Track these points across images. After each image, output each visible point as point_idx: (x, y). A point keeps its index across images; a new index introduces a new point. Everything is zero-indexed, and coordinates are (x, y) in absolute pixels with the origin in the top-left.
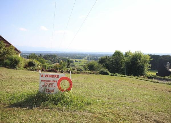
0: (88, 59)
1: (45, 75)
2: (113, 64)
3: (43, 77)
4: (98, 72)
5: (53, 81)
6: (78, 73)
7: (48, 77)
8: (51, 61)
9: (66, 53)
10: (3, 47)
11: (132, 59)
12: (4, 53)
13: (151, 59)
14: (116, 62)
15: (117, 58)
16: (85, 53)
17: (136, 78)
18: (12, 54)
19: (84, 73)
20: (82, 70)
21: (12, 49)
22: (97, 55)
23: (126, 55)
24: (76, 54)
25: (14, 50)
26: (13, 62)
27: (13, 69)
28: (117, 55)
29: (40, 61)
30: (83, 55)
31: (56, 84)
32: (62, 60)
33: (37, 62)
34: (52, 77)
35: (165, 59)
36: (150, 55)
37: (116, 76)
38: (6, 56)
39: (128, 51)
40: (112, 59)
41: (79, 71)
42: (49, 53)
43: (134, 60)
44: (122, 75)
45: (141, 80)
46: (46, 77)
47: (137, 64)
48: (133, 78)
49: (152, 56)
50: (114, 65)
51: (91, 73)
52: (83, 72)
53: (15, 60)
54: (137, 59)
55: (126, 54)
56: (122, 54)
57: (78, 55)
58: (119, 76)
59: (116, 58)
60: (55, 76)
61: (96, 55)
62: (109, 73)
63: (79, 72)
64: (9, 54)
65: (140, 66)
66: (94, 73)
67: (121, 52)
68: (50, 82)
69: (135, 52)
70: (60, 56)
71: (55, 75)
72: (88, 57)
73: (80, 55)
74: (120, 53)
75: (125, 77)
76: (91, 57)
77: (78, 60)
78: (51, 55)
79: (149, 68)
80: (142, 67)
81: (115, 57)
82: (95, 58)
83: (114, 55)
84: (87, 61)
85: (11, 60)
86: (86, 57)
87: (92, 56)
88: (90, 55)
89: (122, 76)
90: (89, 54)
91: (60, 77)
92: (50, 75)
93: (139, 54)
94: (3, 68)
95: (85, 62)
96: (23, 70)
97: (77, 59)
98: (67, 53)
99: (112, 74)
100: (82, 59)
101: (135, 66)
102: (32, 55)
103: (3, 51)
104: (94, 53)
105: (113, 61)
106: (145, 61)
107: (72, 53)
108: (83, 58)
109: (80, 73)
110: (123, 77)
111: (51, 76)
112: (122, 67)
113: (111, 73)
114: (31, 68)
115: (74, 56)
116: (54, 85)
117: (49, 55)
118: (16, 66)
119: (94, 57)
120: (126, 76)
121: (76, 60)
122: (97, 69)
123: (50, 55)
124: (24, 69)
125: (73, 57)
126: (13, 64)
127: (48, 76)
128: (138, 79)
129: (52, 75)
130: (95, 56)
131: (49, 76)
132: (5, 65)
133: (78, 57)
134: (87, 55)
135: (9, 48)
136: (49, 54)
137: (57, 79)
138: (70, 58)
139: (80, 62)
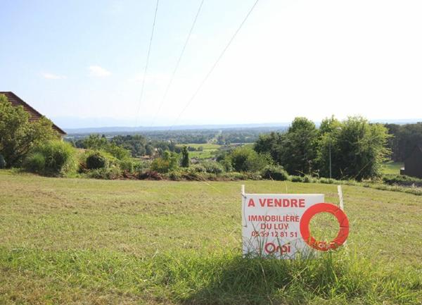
0: (220, 143)
1: (260, 200)
2: (290, 152)
3: (254, 206)
4: (259, 173)
5: (286, 218)
6: (210, 179)
7: (268, 206)
10: (24, 122)
11: (342, 136)
12: (29, 138)
13: (391, 136)
14: (300, 147)
15: (302, 136)
16: (212, 128)
17: (365, 186)
18: (48, 139)
19: (225, 178)
20: (220, 172)
21: (46, 124)
22: (242, 131)
23: (324, 129)
24: (189, 131)
25: (51, 128)
26: (51, 159)
27: (54, 176)
28: (300, 129)
29: (112, 153)
30: (206, 132)
31: (295, 227)
32: (157, 147)
33: (106, 157)
34: (284, 206)
35: (415, 134)
36: (387, 126)
37: (307, 181)
38: (32, 144)
39: (329, 118)
40: (288, 140)
41: (213, 172)
42: (122, 130)
43: (346, 139)
44: (323, 179)
45: (379, 189)
46: (263, 205)
47: (356, 147)
48: (354, 185)
49: (392, 128)
50: (293, 155)
51: (242, 179)
52: (222, 175)
53: (57, 153)
54: (355, 135)
55: (325, 126)
56: (311, 125)
57: (196, 132)
58: (314, 182)
59: (298, 136)
60: (294, 203)
61: (239, 131)
62: (286, 174)
63: (214, 175)
64: (39, 138)
65: (362, 153)
66: (249, 178)
67: (309, 120)
68: (275, 222)
69: (347, 119)
70: (149, 138)
71: (292, 200)
72: (220, 138)
73: (199, 134)
74: (306, 123)
75: (330, 183)
76: (227, 137)
77: (196, 146)
78: (129, 137)
79: (386, 157)
80: (369, 156)
81: (296, 135)
82: (238, 138)
83: (291, 130)
84: (219, 146)
85: (46, 152)
86: (214, 137)
87: (229, 134)
88: (225, 132)
89: (322, 182)
91: (308, 205)
92: (276, 200)
93: (358, 123)
94: (29, 174)
95: (214, 150)
96: (77, 177)
97: (192, 143)
99: (296, 177)
100: (205, 142)
101: (350, 154)
102: (91, 137)
103: (25, 133)
104: (233, 127)
105: (292, 144)
106: (375, 141)
107: (180, 129)
108: (207, 140)
109: (215, 180)
110: (326, 183)
111: (278, 203)
112: (318, 159)
113: (291, 176)
114: (97, 171)
115: (185, 137)
116: (289, 231)
117: (123, 137)
118: (60, 168)
119: (236, 135)
120: (335, 181)
121: (192, 145)
122: (256, 167)
124: (79, 175)
125: (183, 140)
126: (52, 165)
127: (269, 203)
128: (368, 187)
129: (284, 200)
130: (238, 133)
131: (274, 204)
132: (33, 168)
133: (194, 138)
134: (217, 132)
135: (38, 123)
136: (123, 135)
137: (300, 212)
138: (176, 142)
139: (202, 150)
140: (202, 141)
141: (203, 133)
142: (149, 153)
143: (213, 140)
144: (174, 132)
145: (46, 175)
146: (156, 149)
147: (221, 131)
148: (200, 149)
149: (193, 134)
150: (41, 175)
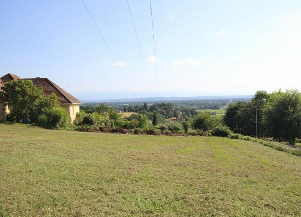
4: (211, 131)
8: (163, 114)
9: (190, 99)
16: (225, 98)
30: (220, 101)
32: (182, 111)
43: (282, 107)
57: (213, 101)
70: (179, 105)
73: (215, 102)
77: (211, 111)
78: (163, 105)
85: (48, 115)
86: (226, 105)
90: (233, 99)
93: (293, 95)
96: (67, 130)
97: (209, 109)
98: (192, 99)
100: (219, 109)
107: (201, 99)
108: (220, 107)
115: (204, 104)
117: (158, 105)
118: (56, 124)
123: (161, 103)
125: (203, 106)
133: (211, 105)
134: (229, 101)
138: (197, 108)
139: (215, 114)
140: (216, 107)
141: (218, 101)
142: (176, 116)
143: (225, 107)
144: (197, 101)
145: (47, 128)
146: (181, 113)
147: (232, 100)
148: (213, 114)
149: (210, 102)
150: (44, 128)
